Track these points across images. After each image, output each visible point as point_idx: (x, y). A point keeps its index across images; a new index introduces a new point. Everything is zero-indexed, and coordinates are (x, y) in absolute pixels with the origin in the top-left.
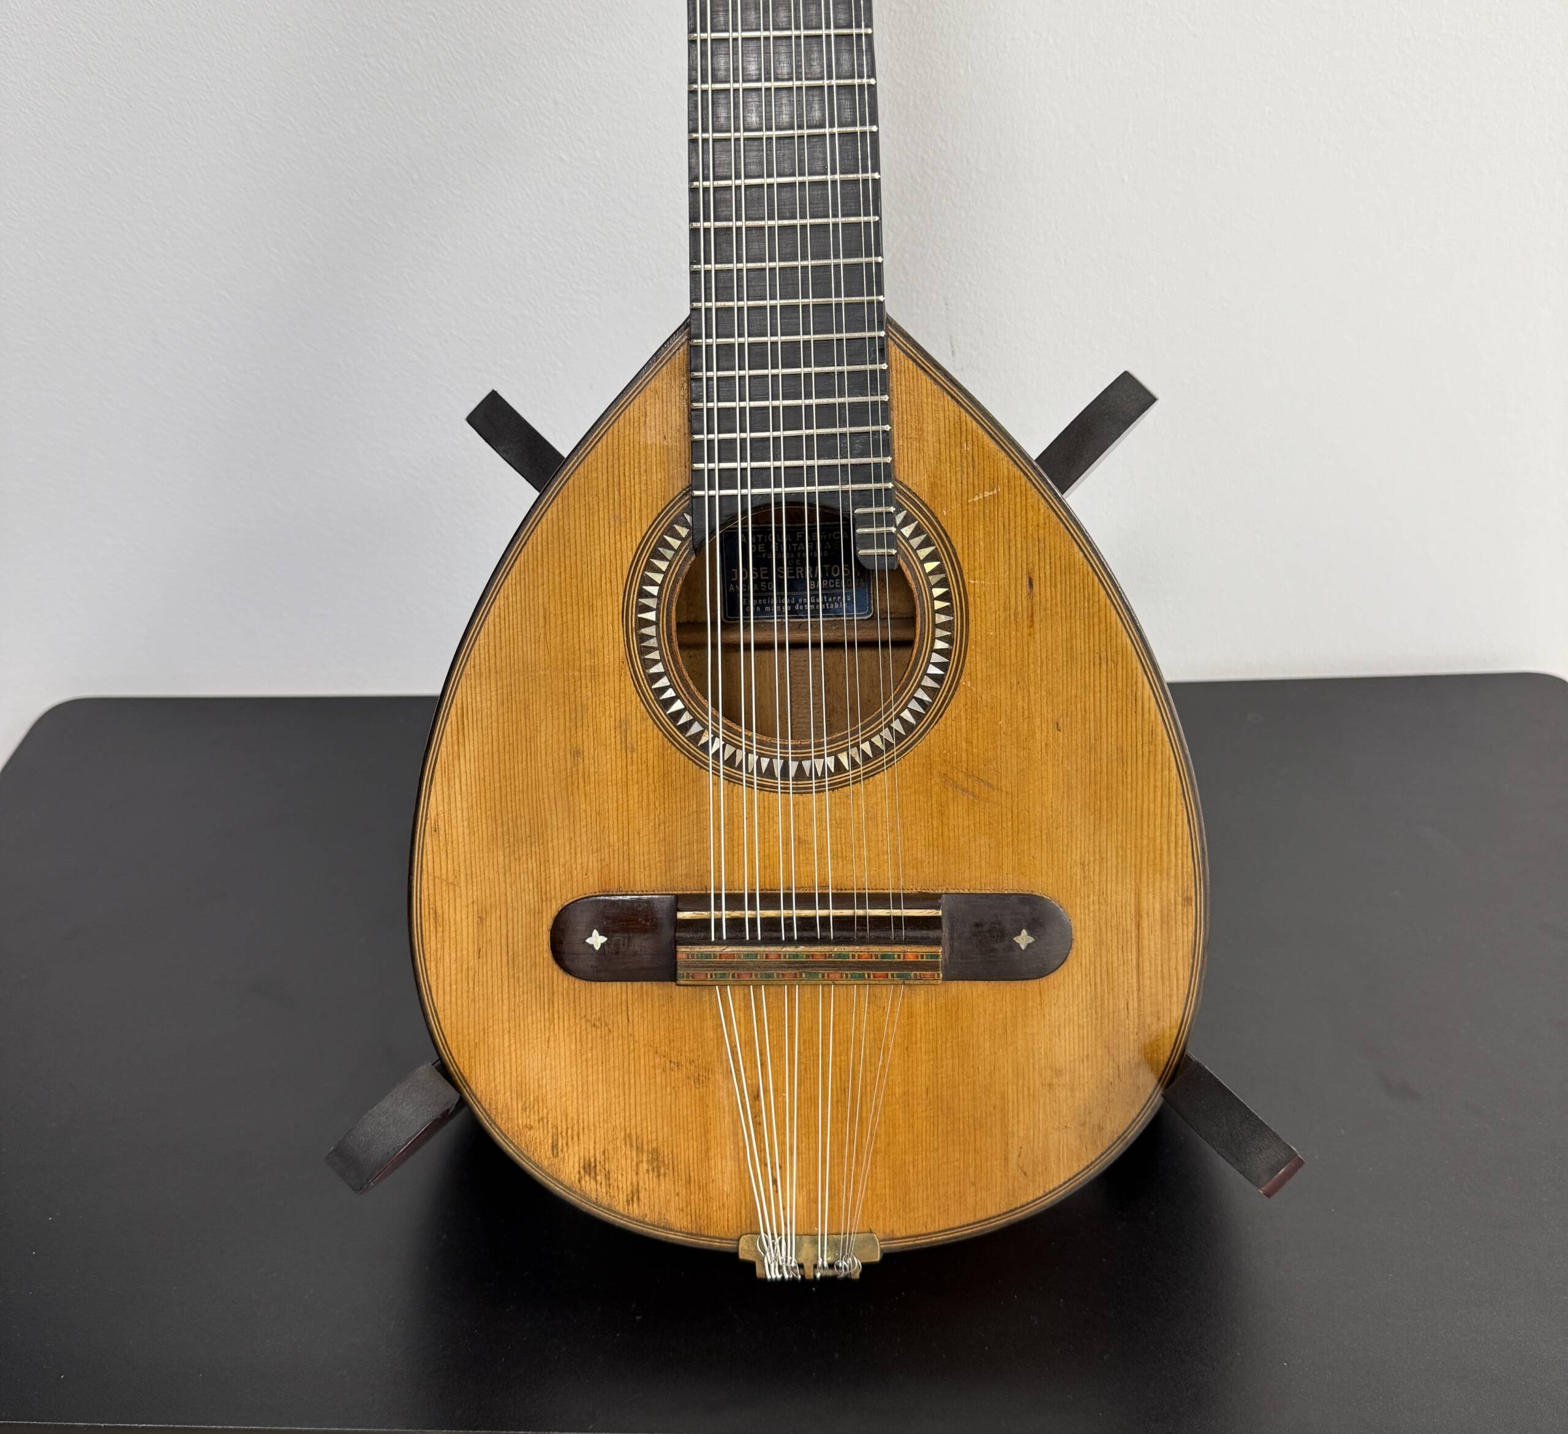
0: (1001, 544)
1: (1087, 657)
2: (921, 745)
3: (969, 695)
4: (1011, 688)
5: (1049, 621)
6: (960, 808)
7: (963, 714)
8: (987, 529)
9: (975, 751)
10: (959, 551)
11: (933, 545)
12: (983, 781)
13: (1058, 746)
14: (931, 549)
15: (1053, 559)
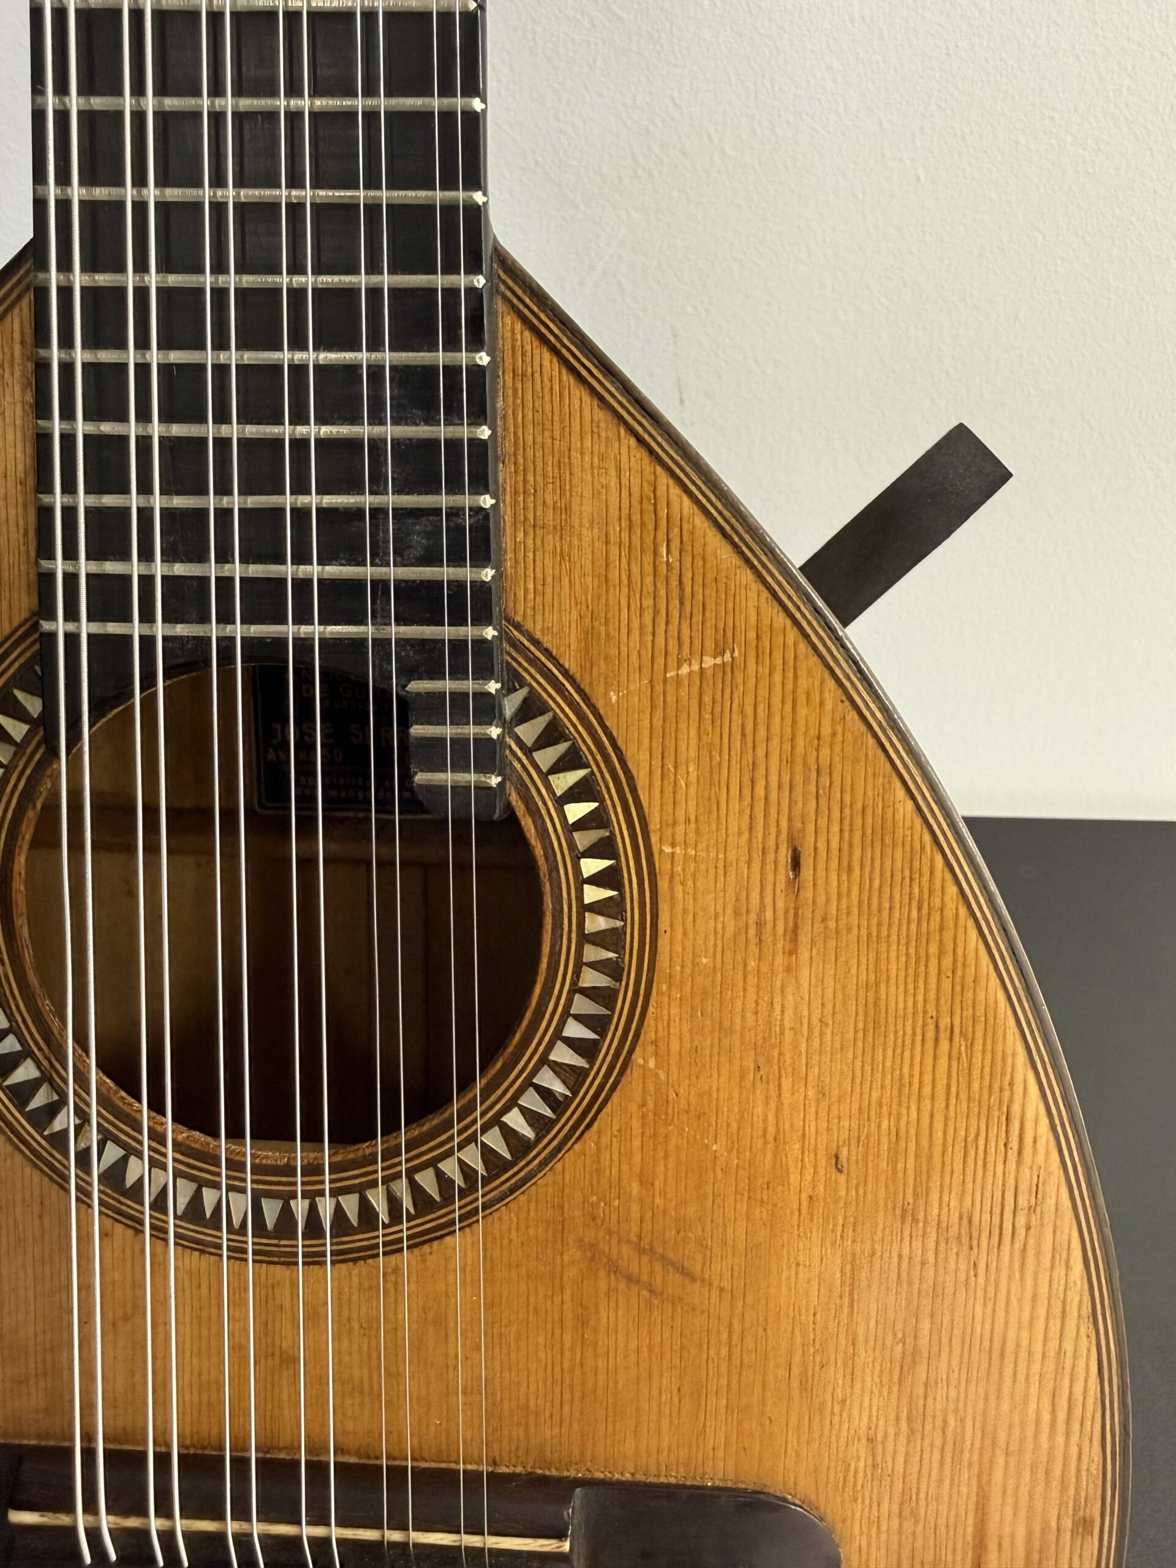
0: (735, 772)
1: (909, 1023)
2: (545, 1182)
3: (651, 1087)
4: (742, 1077)
5: (832, 944)
6: (620, 1313)
7: (636, 1124)
8: (704, 738)
9: (659, 1201)
10: (642, 782)
11: (586, 766)
12: (673, 1263)
13: (836, 1202)
14: (579, 774)
15: (847, 811)
